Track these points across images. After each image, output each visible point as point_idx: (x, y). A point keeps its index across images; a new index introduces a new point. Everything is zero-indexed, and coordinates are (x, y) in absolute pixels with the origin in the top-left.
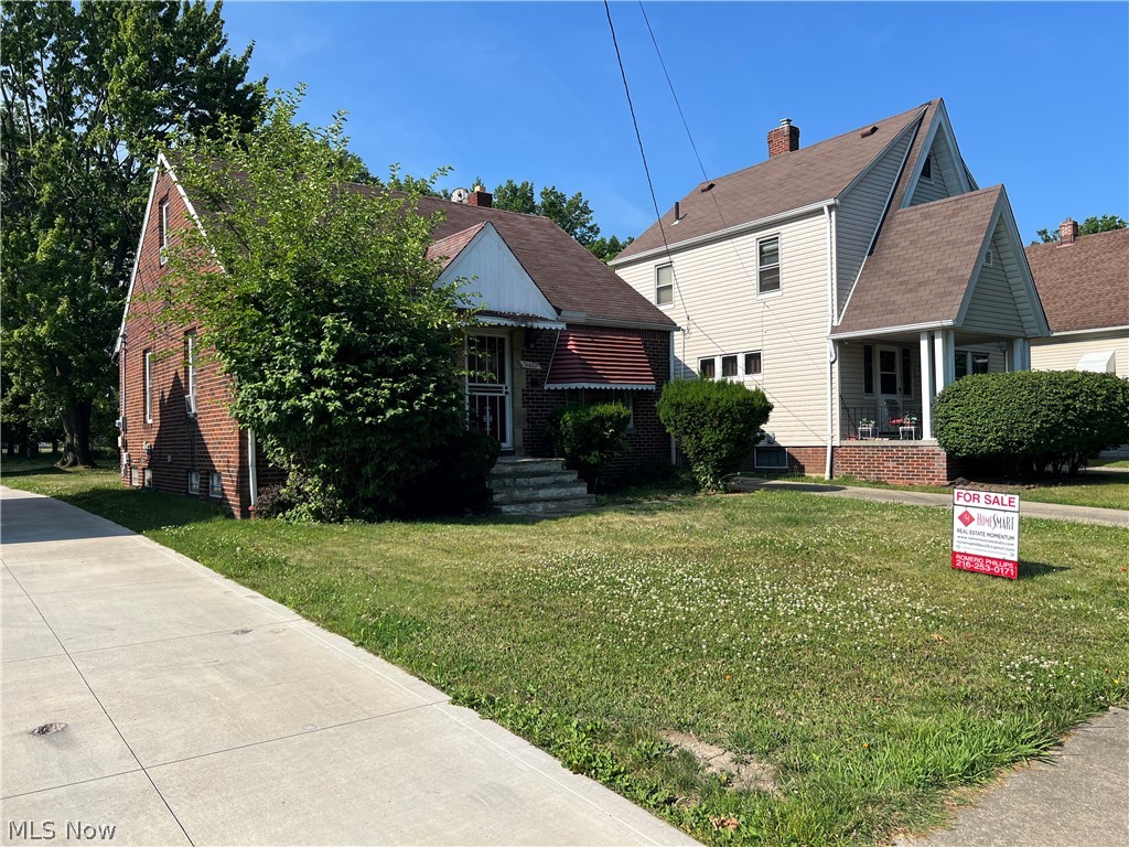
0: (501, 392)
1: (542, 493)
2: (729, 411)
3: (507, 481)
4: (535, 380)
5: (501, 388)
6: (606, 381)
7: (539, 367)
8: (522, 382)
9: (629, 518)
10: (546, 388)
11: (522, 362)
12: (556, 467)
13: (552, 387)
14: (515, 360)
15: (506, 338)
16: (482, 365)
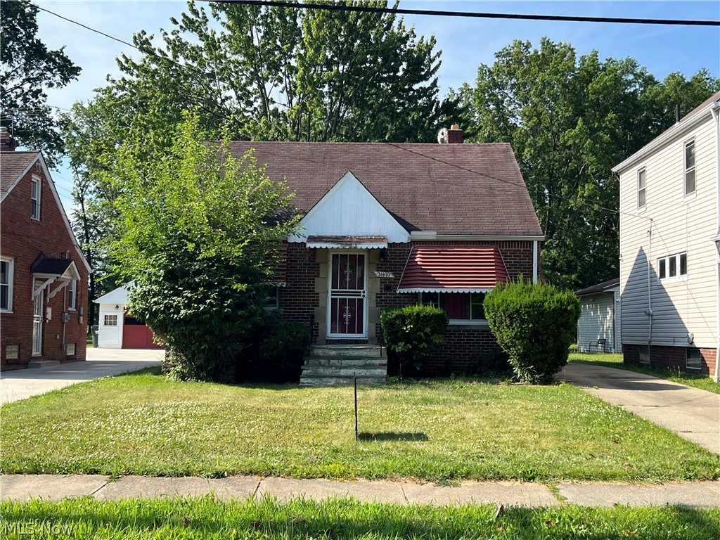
0: (360, 295)
1: (343, 372)
2: (517, 311)
3: (323, 361)
4: (388, 286)
5: (360, 292)
6: (442, 286)
7: (391, 276)
8: (377, 288)
9: (396, 393)
10: (398, 292)
11: (376, 273)
12: (375, 353)
13: (402, 291)
14: (371, 272)
15: (366, 254)
16: (343, 276)
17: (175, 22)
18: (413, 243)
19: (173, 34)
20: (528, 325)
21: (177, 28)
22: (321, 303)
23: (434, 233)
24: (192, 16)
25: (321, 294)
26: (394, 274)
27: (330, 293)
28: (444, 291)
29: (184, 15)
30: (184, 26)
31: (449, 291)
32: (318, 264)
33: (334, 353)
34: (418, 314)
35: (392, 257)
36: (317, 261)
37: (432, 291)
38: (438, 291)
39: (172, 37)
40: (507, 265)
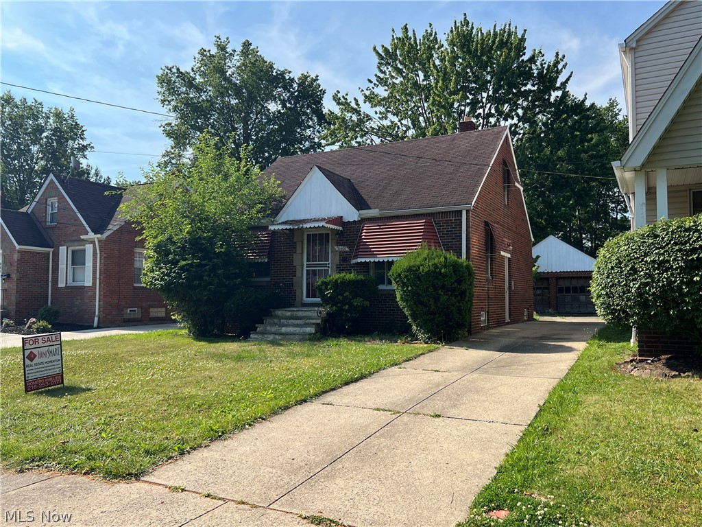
0: (326, 267)
4: (345, 258)
5: (326, 264)
7: (347, 250)
8: (337, 260)
10: (352, 263)
11: (336, 247)
14: (333, 247)
15: (330, 232)
16: (315, 251)
17: (370, 81)
18: (363, 220)
19: (367, 90)
20: (408, 288)
21: (372, 85)
22: (298, 274)
23: (377, 210)
24: (382, 76)
25: (298, 267)
26: (349, 248)
27: (305, 266)
28: (377, 260)
29: (376, 75)
30: (378, 83)
31: (381, 260)
32: (295, 243)
33: (289, 314)
34: (336, 281)
35: (347, 233)
36: (295, 241)
37: (368, 260)
38: (372, 260)
39: (368, 93)
40: (440, 234)
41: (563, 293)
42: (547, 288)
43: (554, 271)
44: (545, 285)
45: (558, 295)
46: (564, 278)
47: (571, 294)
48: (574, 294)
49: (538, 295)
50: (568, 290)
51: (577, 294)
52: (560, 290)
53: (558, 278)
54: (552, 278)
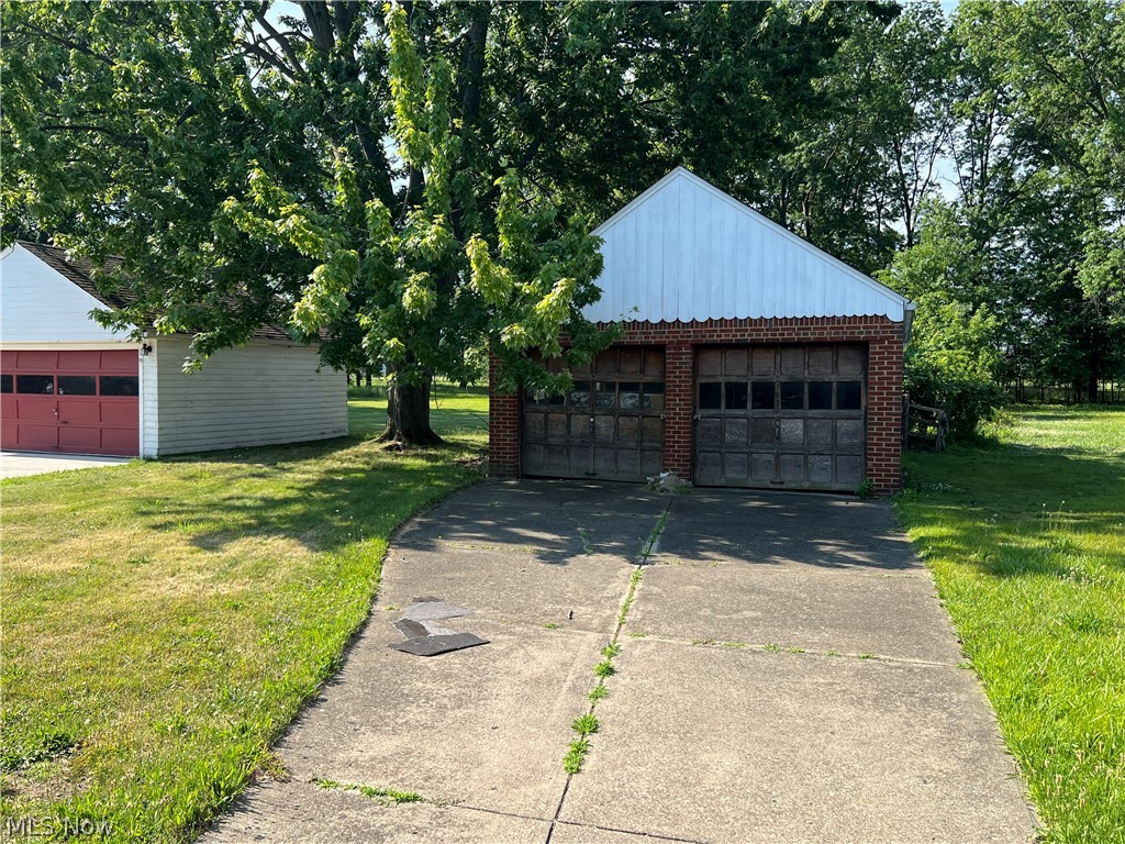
41: (718, 406)
42: (657, 387)
43: (685, 319)
44: (652, 375)
45: (698, 416)
46: (724, 347)
47: (749, 411)
48: (759, 413)
49: (627, 414)
50: (736, 395)
51: (769, 412)
52: (708, 395)
53: (699, 348)
54: (679, 346)
